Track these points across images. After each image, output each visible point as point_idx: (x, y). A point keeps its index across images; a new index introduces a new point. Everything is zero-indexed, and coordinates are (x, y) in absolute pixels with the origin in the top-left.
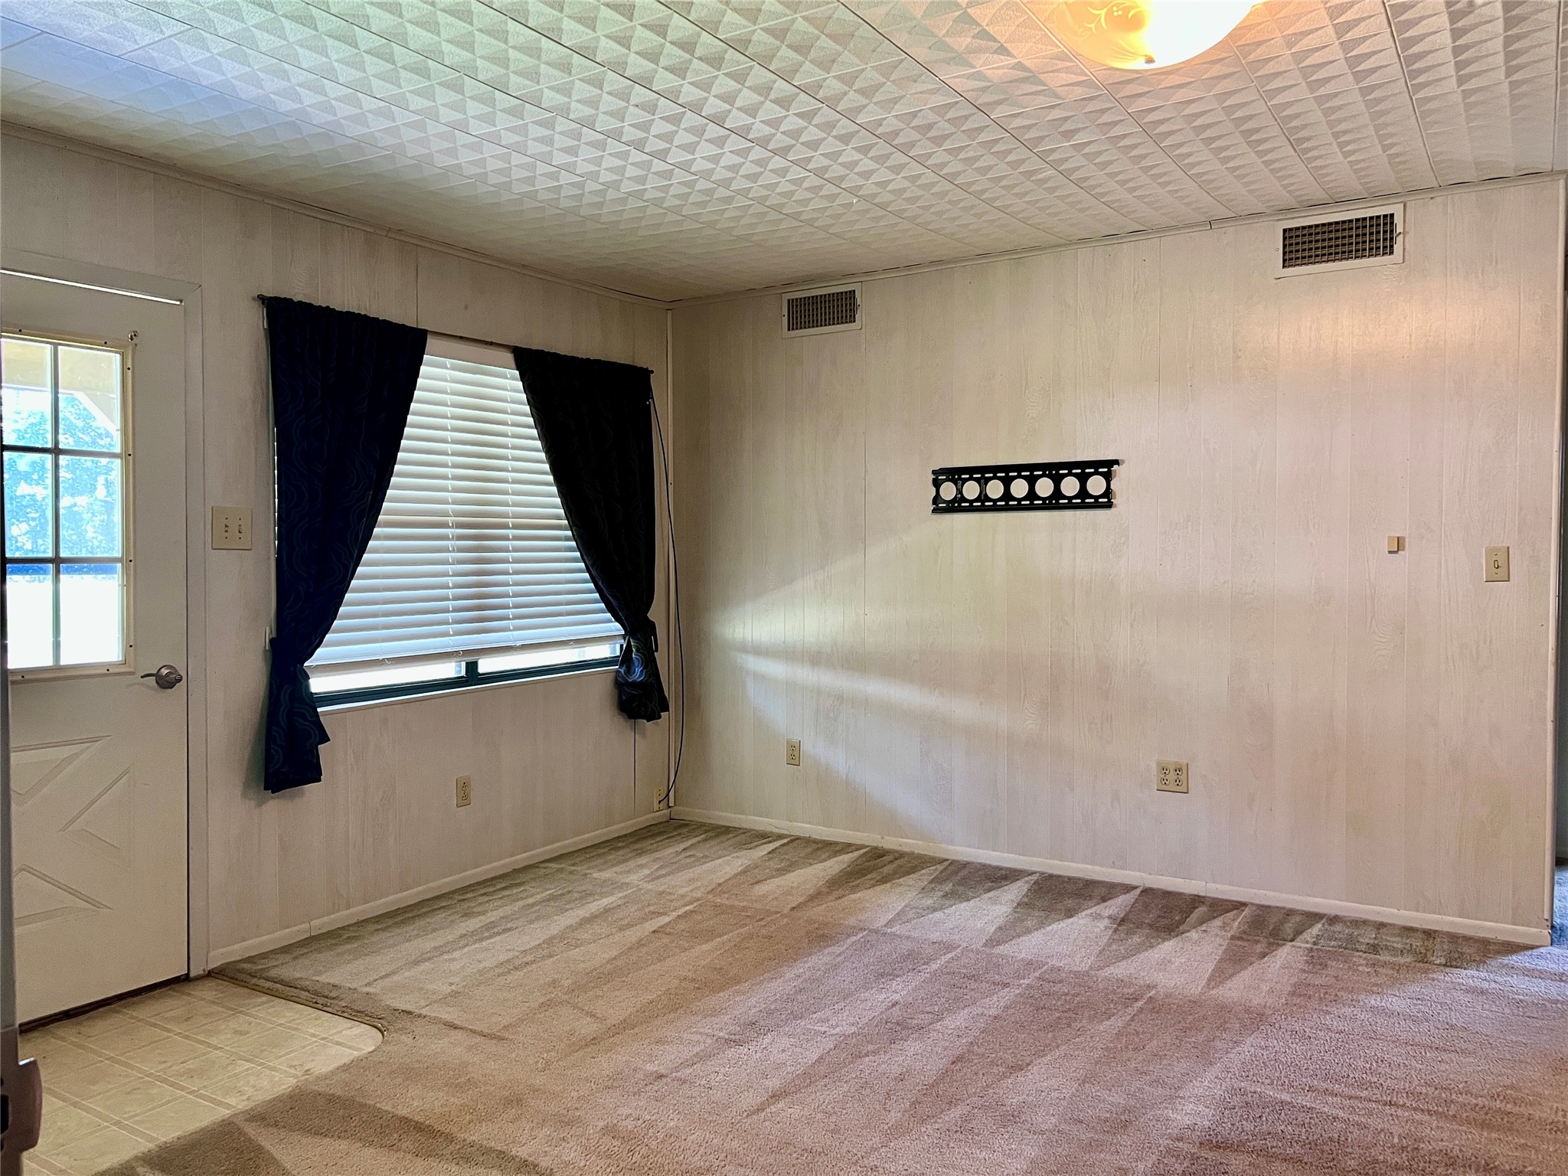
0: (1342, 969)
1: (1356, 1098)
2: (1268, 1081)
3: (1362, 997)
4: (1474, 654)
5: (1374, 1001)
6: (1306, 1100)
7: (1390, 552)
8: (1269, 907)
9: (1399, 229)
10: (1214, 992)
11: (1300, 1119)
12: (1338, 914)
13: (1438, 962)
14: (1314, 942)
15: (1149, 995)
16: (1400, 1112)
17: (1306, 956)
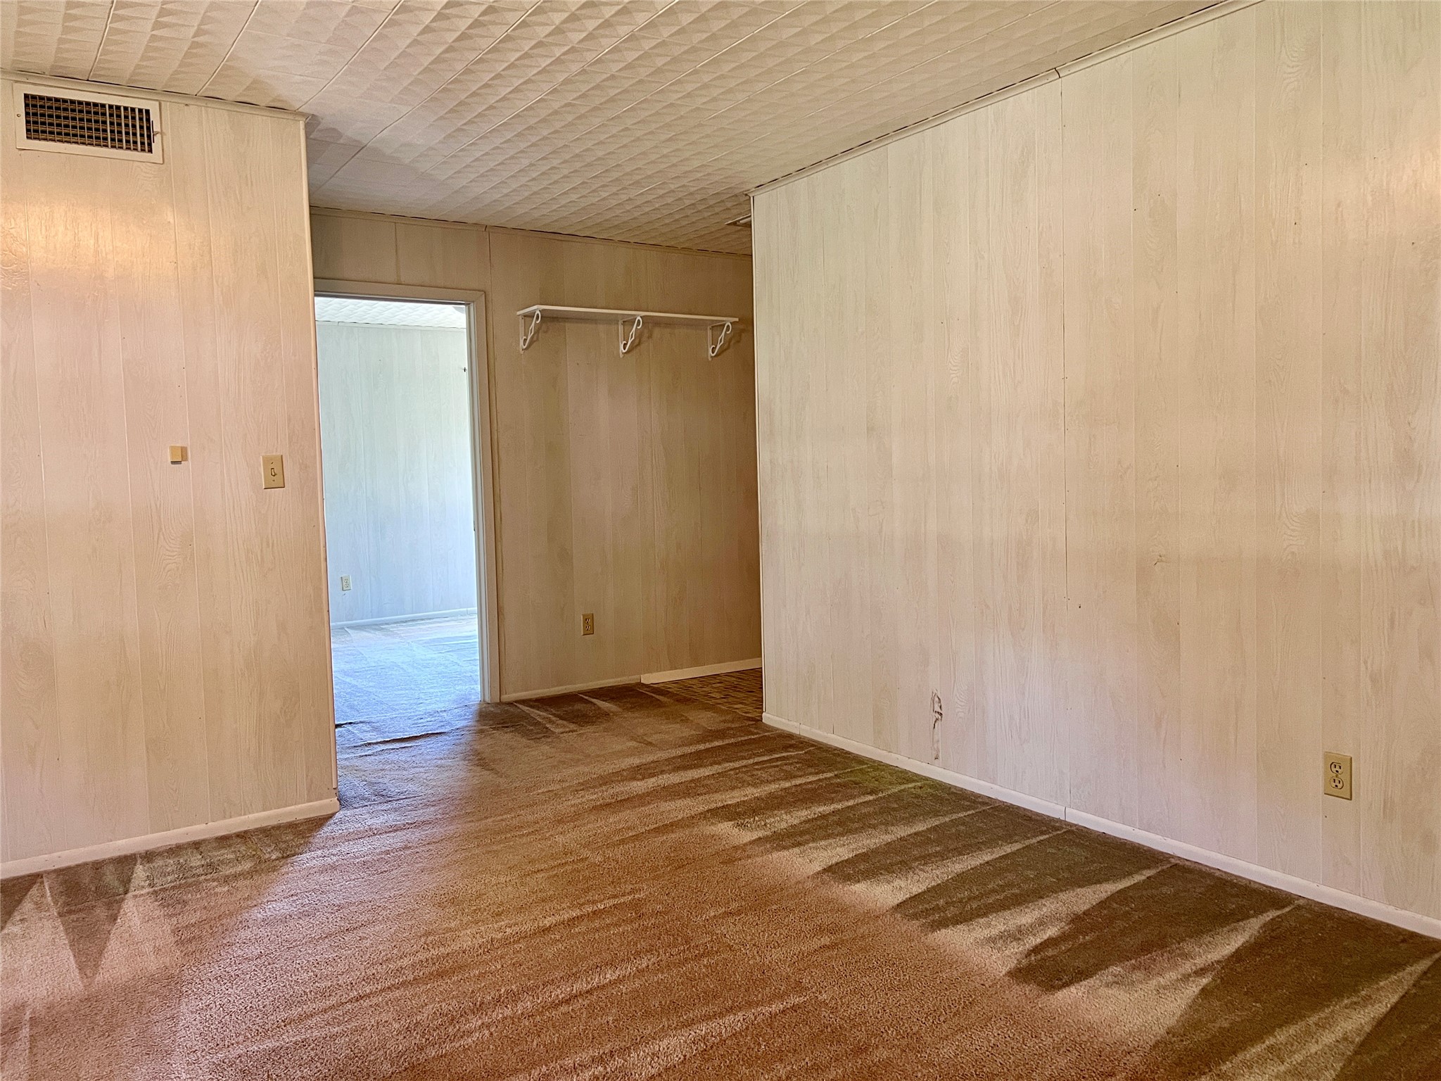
0: (202, 898)
1: (330, 1008)
2: (241, 1038)
3: (246, 915)
4: (259, 558)
5: (258, 914)
6: (290, 1037)
7: (173, 463)
8: (69, 868)
9: (156, 128)
10: (99, 978)
11: (305, 1057)
12: (147, 849)
13: (274, 857)
14: (150, 885)
15: (27, 1017)
16: (375, 1001)
17: (156, 901)
